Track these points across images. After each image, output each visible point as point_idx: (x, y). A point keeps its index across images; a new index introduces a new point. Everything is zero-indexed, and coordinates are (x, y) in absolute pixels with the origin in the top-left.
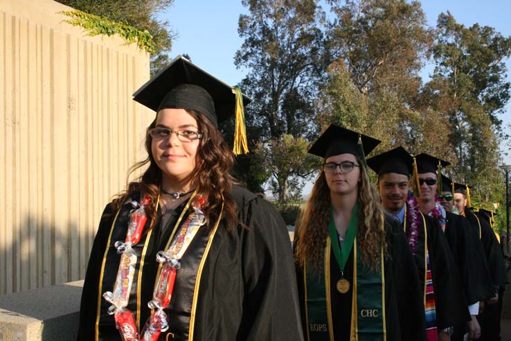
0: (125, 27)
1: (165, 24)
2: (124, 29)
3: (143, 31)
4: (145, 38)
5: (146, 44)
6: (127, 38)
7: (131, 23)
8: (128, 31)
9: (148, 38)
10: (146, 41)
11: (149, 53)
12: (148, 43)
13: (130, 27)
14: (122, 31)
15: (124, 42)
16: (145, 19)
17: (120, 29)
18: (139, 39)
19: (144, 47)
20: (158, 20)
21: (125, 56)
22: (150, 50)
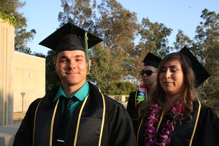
0: (3, 14)
1: (22, 14)
2: (3, 15)
3: (11, 16)
4: (12, 20)
5: (13, 22)
6: (4, 19)
7: (6, 12)
8: (4, 16)
9: (14, 20)
10: (13, 21)
11: (14, 27)
12: (14, 22)
13: (5, 15)
14: (2, 16)
15: (2, 21)
16: (13, 11)
17: (1, 15)
18: (10, 20)
19: (12, 24)
20: (19, 12)
21: (3, 28)
22: (15, 25)
